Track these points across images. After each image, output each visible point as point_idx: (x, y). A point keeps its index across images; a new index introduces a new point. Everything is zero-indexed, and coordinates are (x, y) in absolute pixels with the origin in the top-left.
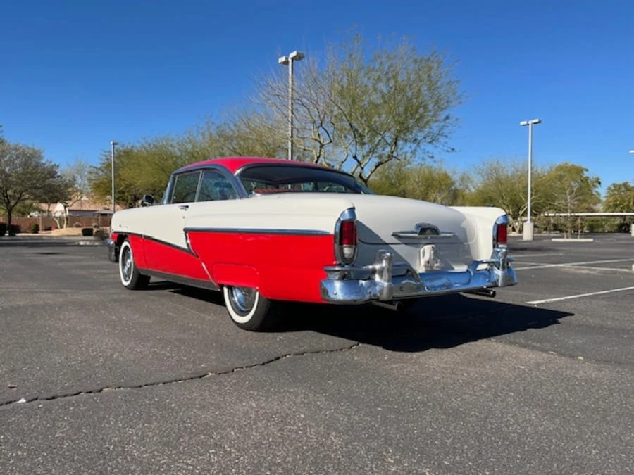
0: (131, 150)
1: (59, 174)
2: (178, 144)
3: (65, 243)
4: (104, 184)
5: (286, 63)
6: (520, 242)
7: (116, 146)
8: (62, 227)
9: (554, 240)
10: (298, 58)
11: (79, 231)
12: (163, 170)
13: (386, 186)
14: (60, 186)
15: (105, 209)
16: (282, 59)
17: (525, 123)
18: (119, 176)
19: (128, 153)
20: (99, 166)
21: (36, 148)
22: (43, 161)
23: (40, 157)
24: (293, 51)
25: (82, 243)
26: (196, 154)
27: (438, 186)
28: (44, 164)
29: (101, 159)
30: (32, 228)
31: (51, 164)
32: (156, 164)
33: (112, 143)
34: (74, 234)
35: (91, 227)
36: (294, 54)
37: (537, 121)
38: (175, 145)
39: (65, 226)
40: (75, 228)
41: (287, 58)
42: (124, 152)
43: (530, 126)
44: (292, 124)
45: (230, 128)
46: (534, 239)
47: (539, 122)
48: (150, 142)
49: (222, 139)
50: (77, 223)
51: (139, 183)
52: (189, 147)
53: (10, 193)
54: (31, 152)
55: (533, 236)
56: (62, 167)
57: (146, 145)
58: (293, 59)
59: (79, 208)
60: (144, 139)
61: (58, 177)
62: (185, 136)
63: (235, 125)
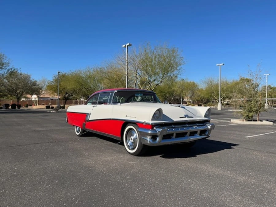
0: (65, 75)
1: (37, 84)
2: (84, 72)
3: (43, 112)
4: (54, 88)
5: (125, 47)
6: (216, 111)
7: (59, 73)
8: (36, 105)
9: (229, 110)
10: (130, 45)
11: (44, 107)
12: (78, 83)
13: (167, 88)
14: (38, 89)
15: (53, 97)
16: (124, 46)
17: (218, 65)
18: (60, 84)
19: (64, 76)
20: (52, 80)
21: (28, 74)
22: (31, 79)
23: (30, 78)
24: (127, 43)
25: (51, 112)
26: (91, 77)
27: (186, 89)
28: (32, 80)
29: (53, 78)
30: (26, 105)
31: (34, 80)
32: (75, 80)
33: (58, 72)
34: (42, 108)
35: (49, 105)
36: (128, 44)
37: (222, 64)
38: (83, 73)
39: (38, 104)
40: (42, 106)
41: (125, 45)
42: (62, 75)
43: (220, 66)
44: (127, 66)
45: (105, 69)
46: (222, 110)
47: (223, 65)
48: (73, 72)
49: (102, 73)
50: (43, 103)
51: (68, 88)
52: (88, 74)
53: (18, 92)
54: (26, 76)
55: (222, 109)
56: (38, 81)
57: (71, 73)
58: (128, 46)
59: (43, 97)
60: (71, 71)
61: (37, 85)
62: (87, 69)
63: (107, 68)
